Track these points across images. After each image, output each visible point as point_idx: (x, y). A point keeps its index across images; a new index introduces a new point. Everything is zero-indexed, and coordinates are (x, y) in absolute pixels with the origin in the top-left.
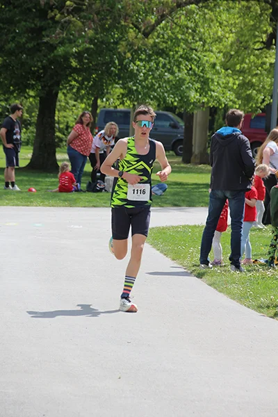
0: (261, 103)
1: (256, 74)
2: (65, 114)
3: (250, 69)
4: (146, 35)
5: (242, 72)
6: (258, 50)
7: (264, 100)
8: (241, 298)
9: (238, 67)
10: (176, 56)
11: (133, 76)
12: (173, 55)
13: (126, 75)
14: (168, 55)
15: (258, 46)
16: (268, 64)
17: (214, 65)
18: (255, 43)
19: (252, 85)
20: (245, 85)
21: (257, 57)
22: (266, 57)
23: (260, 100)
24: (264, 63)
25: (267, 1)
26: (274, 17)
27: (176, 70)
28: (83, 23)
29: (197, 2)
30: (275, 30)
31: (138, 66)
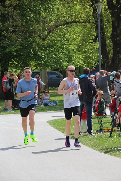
0: (94, 65)
1: (91, 53)
3: (88, 51)
4: (44, 39)
5: (85, 52)
6: (91, 43)
7: (95, 63)
8: (93, 147)
9: (83, 50)
10: (57, 47)
11: (39, 58)
13: (37, 58)
14: (54, 47)
15: (91, 41)
16: (96, 48)
17: (73, 50)
18: (89, 40)
19: (90, 58)
20: (87, 58)
21: (92, 46)
22: (95, 46)
23: (94, 64)
24: (94, 48)
25: (93, 22)
26: (97, 29)
27: (58, 53)
28: (17, 36)
29: (64, 24)
30: (98, 34)
31: (41, 53)
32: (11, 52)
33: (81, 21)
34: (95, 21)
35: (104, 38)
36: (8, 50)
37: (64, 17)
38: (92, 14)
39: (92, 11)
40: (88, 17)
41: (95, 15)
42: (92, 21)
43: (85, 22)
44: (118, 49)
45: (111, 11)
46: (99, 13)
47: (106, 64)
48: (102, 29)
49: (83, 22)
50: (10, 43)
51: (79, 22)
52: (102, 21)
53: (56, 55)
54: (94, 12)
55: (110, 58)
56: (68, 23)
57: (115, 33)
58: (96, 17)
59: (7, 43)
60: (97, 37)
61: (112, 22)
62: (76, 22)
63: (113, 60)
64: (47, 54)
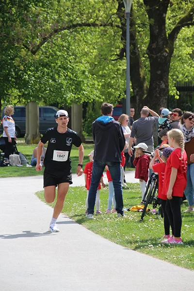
0: (119, 97)
1: (114, 78)
3: (109, 74)
4: (34, 53)
5: (103, 76)
6: (114, 60)
7: (120, 95)
8: (112, 237)
9: (100, 73)
10: (56, 67)
11: (26, 84)
12: (54, 66)
13: (21, 83)
14: (50, 66)
15: (114, 58)
16: (121, 70)
17: (84, 72)
18: (111, 56)
19: (111, 86)
21: (113, 65)
22: (120, 65)
23: (117, 95)
24: (118, 70)
25: (118, 26)
26: (124, 37)
27: (57, 77)
29: (69, 28)
30: (125, 46)
31: (29, 75)
33: (97, 22)
34: (122, 24)
35: (136, 53)
37: (69, 15)
38: (115, 11)
39: (117, 7)
40: (109, 16)
41: (122, 14)
42: (116, 24)
43: (105, 25)
44: (159, 72)
45: (148, 8)
46: (127, 10)
47: (137, 98)
48: (133, 37)
49: (101, 25)
51: (94, 25)
52: (132, 24)
53: (54, 80)
54: (119, 9)
55: (145, 88)
56: (75, 26)
57: (154, 46)
58: (123, 17)
60: (123, 50)
61: (151, 26)
62: (89, 25)
63: (151, 90)
64: (39, 78)
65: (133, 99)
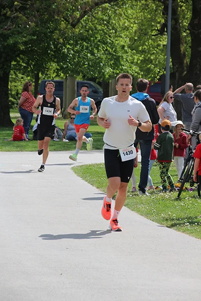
0: (157, 74)
1: (153, 54)
2: (16, 84)
3: (149, 49)
4: (74, 26)
5: (143, 52)
6: (154, 35)
7: (159, 72)
8: (147, 215)
9: (140, 48)
10: (96, 41)
11: (64, 57)
12: (94, 40)
13: (60, 57)
14: (90, 40)
15: (154, 33)
16: (162, 46)
17: (123, 47)
18: (152, 30)
19: (151, 62)
20: (147, 61)
21: (154, 40)
22: (160, 41)
24: (159, 45)
26: (165, 12)
27: (96, 51)
28: (27, 18)
29: (109, 2)
30: (166, 21)
31: (68, 49)
32: (16, 44)
35: (177, 29)
36: (11, 41)
44: (200, 49)
47: (177, 75)
48: (174, 12)
50: (15, 29)
53: (93, 54)
55: (185, 65)
57: (196, 22)
59: (10, 29)
60: (164, 26)
64: (77, 52)
65: (172, 75)
